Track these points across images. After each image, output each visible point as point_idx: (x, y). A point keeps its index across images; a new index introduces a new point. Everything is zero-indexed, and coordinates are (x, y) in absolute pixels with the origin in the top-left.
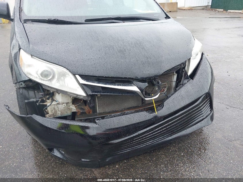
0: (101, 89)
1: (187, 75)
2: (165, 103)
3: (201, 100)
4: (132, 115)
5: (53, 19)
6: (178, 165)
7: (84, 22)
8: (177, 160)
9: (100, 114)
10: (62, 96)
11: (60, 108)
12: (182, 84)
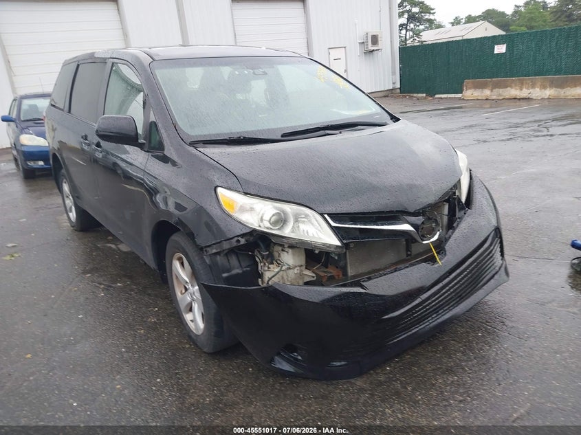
0: (358, 233)
1: (462, 202)
2: (447, 248)
3: (490, 239)
4: (407, 269)
5: (236, 136)
6: (481, 349)
7: (280, 138)
8: (477, 343)
9: (354, 277)
10: (294, 255)
11: (289, 276)
12: (459, 218)
